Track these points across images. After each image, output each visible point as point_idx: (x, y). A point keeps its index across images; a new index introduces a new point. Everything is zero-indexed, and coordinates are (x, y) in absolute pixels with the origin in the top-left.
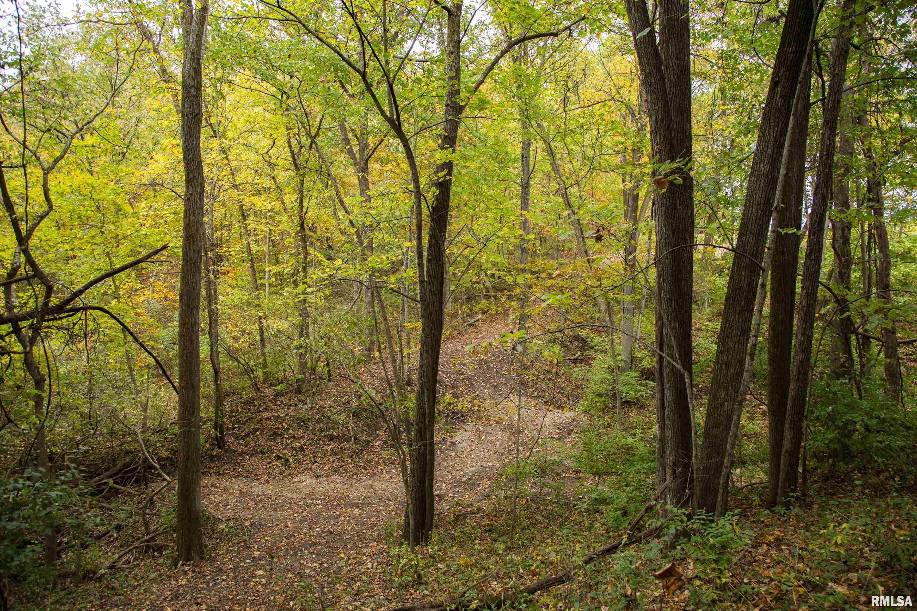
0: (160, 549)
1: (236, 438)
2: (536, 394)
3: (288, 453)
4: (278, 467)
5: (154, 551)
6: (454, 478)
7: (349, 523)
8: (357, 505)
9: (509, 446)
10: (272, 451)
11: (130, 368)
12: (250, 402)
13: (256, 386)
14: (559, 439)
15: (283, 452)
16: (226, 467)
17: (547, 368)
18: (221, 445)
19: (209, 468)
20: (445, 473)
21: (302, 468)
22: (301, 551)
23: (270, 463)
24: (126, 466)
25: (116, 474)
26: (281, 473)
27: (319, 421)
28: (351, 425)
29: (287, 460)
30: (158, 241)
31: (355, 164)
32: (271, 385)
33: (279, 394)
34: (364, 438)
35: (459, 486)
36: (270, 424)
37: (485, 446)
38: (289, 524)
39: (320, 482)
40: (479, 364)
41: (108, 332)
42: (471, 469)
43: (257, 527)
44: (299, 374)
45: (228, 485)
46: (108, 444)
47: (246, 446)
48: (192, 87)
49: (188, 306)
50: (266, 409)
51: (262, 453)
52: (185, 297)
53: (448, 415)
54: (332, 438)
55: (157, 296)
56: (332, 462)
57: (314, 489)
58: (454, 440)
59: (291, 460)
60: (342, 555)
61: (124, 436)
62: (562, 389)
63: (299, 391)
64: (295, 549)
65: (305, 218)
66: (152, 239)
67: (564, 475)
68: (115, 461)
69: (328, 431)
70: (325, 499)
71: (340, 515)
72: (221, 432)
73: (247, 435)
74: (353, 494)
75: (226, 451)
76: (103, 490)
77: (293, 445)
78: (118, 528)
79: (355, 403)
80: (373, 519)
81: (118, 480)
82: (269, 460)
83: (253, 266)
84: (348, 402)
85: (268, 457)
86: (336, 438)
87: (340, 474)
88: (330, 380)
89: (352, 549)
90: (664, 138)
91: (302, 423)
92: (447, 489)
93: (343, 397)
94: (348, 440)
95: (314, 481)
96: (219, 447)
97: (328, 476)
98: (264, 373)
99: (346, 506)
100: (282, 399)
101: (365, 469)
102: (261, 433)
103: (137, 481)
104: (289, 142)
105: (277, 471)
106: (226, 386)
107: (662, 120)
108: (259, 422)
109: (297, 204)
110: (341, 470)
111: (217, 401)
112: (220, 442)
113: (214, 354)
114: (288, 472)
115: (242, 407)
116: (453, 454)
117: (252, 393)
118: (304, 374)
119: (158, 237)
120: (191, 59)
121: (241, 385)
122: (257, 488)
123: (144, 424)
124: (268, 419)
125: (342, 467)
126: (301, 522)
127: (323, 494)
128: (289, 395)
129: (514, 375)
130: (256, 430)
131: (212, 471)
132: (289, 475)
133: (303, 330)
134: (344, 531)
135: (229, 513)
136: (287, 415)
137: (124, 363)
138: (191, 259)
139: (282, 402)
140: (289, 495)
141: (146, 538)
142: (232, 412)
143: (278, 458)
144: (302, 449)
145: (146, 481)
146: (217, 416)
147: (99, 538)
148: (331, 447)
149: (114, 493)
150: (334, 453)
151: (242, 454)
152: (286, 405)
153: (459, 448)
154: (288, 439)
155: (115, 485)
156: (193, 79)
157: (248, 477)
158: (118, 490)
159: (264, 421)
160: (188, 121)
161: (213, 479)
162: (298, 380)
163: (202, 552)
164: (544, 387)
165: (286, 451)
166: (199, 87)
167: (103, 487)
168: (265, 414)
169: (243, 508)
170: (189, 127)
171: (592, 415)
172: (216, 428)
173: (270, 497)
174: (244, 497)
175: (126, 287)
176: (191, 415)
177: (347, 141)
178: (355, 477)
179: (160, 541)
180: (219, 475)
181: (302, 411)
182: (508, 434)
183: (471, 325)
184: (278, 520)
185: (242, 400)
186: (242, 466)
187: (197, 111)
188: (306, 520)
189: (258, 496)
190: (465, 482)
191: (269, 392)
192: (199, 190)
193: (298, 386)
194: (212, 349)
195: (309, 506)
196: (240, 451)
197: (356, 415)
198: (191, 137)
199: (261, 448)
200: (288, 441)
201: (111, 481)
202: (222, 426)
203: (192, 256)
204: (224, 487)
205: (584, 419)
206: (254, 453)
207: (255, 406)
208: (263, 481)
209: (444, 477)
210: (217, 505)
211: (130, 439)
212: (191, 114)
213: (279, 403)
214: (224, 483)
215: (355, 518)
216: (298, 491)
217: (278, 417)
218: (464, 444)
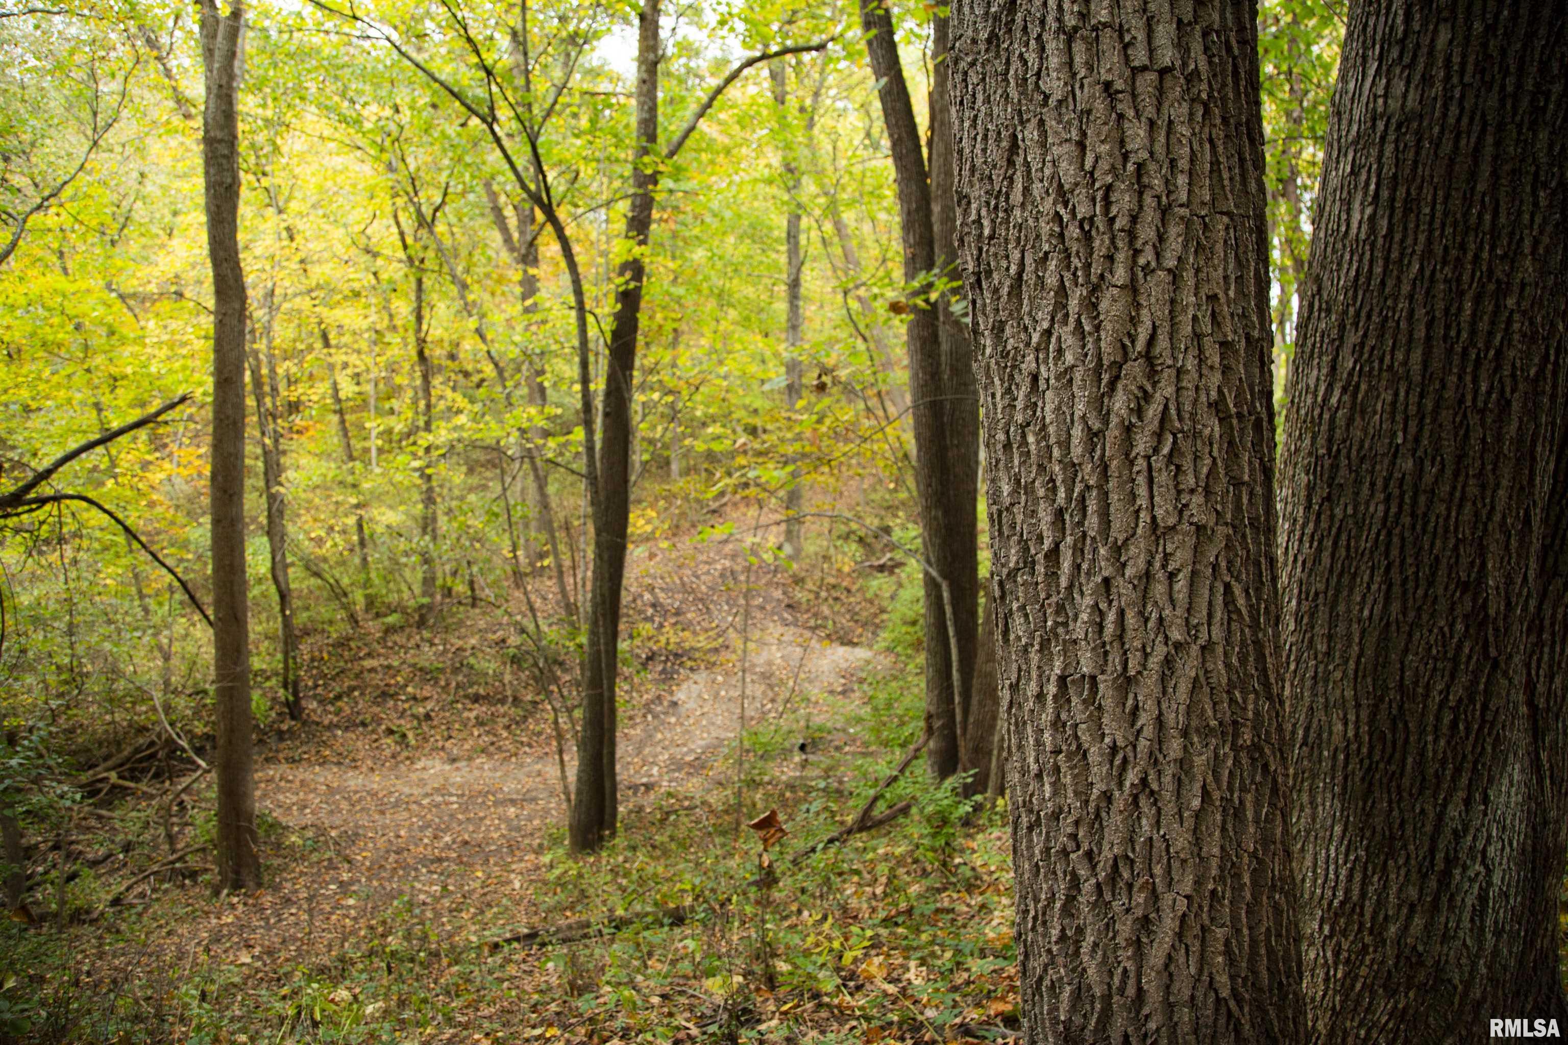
0: (194, 875)
1: (321, 702)
2: (812, 623)
3: (406, 724)
4: (389, 746)
5: (184, 877)
6: (672, 758)
7: (498, 828)
8: (513, 802)
9: (763, 706)
10: (379, 721)
11: (140, 591)
12: (343, 643)
13: (353, 619)
14: (844, 693)
15: (398, 722)
16: (305, 748)
17: (832, 581)
18: (296, 713)
19: (277, 751)
20: (659, 749)
21: (428, 747)
22: (416, 869)
23: (376, 741)
24: (138, 750)
25: (121, 765)
26: (394, 756)
27: (456, 671)
28: (507, 678)
29: (404, 736)
30: (180, 382)
31: (512, 249)
32: (378, 615)
33: (389, 630)
34: (529, 698)
35: (679, 770)
36: (377, 679)
37: (724, 707)
38: (402, 833)
39: (458, 769)
40: (722, 575)
41: (98, 534)
42: (699, 743)
43: (353, 838)
44: (424, 595)
45: (308, 776)
46: (108, 718)
47: (337, 714)
48: (220, 141)
49: (225, 492)
50: (369, 655)
51: (364, 724)
52: (220, 478)
53: (667, 659)
54: (476, 699)
55: (185, 472)
56: (479, 737)
57: (446, 779)
58: (675, 699)
59: (410, 735)
60: (479, 874)
61: (134, 703)
62: (857, 614)
63: (422, 623)
64: (406, 867)
65: (424, 341)
66: (168, 381)
67: (847, 749)
68: (119, 743)
69: (471, 686)
70: (463, 795)
71: (485, 817)
72: (295, 694)
73: (338, 697)
74: (509, 787)
75: (304, 723)
76: (100, 791)
77: (414, 711)
78: (127, 848)
79: (514, 640)
80: (536, 822)
81: (126, 774)
82: (375, 736)
83: (343, 422)
84: (504, 641)
85: (373, 731)
86: (484, 698)
87: (490, 755)
88: (474, 605)
89: (496, 864)
90: (921, 237)
91: (426, 675)
92: (661, 775)
93: (495, 632)
94: (503, 701)
95: (447, 767)
96: (293, 717)
97: (470, 759)
98: (367, 596)
99: (496, 804)
100: (396, 637)
101: (530, 746)
102: (362, 694)
103: (157, 776)
104: (396, 217)
105: (388, 752)
106: (301, 619)
107: (917, 210)
108: (357, 676)
109: (412, 318)
110: (492, 749)
111: (286, 643)
112: (294, 709)
113: (279, 566)
114: (405, 754)
115: (329, 653)
116: (673, 720)
117: (346, 629)
118: (432, 596)
119: (180, 376)
120: (218, 96)
121: (327, 616)
122: (354, 781)
123: (167, 683)
124: (372, 670)
125: (493, 744)
126: (421, 829)
127: (461, 786)
128: (408, 630)
129: (778, 594)
130: (352, 689)
131: (281, 756)
132: (408, 758)
133: (428, 525)
134: (488, 841)
135: (309, 819)
136: (404, 662)
137: (130, 585)
138: (228, 417)
139: (395, 643)
140: (407, 790)
141: (171, 858)
142: (313, 660)
143: (390, 732)
144: (428, 717)
145: (173, 775)
146: (286, 668)
147: (94, 864)
148: (474, 713)
149: (118, 793)
150: (480, 723)
151: (331, 727)
152: (402, 647)
153: (682, 710)
154: (406, 701)
155: (121, 782)
156: (222, 128)
157: (339, 764)
158: (127, 788)
159: (366, 674)
160: (215, 197)
161: (284, 767)
162: (422, 606)
163: (258, 876)
164: (826, 610)
165: (402, 722)
166: (231, 141)
167: (100, 785)
168: (368, 663)
169: (332, 812)
170: (218, 207)
171: (898, 655)
172: (285, 686)
173: (376, 794)
174: (333, 795)
175: (130, 457)
176: (235, 664)
177: (497, 211)
178: (513, 759)
179: (193, 861)
180: (294, 761)
181: (428, 656)
182: (763, 687)
183: (714, 512)
184: (384, 827)
185: (330, 641)
186: (331, 746)
187: (229, 180)
188: (429, 826)
189: (356, 792)
190: (690, 764)
191: (373, 627)
192: (237, 306)
193: (422, 617)
194: (273, 558)
195: (437, 806)
196: (326, 722)
197: (515, 660)
198: (221, 222)
199: (361, 718)
200: (406, 706)
201: (113, 776)
202: (296, 684)
203: (230, 412)
204: (302, 781)
205: (886, 661)
206: (350, 725)
207: (350, 649)
208: (364, 769)
209: (656, 756)
210: (289, 808)
211: (144, 708)
212: (221, 184)
213: (390, 644)
214: (301, 773)
215: (508, 820)
216: (422, 782)
217: (389, 667)
218: (691, 705)
